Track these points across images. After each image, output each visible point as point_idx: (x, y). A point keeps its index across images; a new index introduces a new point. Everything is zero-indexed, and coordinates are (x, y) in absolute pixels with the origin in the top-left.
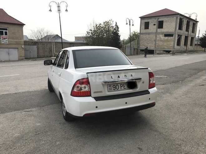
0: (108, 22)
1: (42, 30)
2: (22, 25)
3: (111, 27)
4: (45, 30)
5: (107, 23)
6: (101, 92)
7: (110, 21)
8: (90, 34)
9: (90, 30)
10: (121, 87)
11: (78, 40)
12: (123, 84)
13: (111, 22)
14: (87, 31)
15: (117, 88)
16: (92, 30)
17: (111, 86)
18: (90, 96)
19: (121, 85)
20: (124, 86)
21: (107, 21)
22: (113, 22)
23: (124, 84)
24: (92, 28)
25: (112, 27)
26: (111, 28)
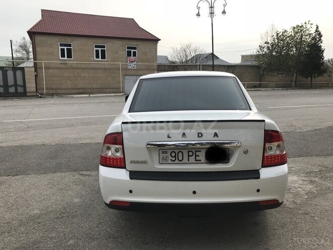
0: (302, 26)
1: (188, 46)
2: (156, 40)
3: (307, 35)
4: (193, 46)
5: (299, 29)
6: (145, 162)
7: (305, 23)
8: (265, 50)
9: (265, 43)
10: (189, 156)
11: (247, 61)
12: (194, 151)
13: (308, 26)
14: (260, 44)
15: (180, 159)
16: (268, 43)
17: (166, 152)
18: (124, 167)
19: (188, 152)
20: (196, 156)
21: (300, 25)
22: (312, 26)
23: (196, 151)
24: (269, 39)
25: (310, 34)
26: (307, 37)
